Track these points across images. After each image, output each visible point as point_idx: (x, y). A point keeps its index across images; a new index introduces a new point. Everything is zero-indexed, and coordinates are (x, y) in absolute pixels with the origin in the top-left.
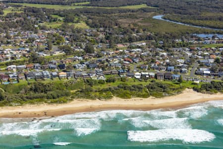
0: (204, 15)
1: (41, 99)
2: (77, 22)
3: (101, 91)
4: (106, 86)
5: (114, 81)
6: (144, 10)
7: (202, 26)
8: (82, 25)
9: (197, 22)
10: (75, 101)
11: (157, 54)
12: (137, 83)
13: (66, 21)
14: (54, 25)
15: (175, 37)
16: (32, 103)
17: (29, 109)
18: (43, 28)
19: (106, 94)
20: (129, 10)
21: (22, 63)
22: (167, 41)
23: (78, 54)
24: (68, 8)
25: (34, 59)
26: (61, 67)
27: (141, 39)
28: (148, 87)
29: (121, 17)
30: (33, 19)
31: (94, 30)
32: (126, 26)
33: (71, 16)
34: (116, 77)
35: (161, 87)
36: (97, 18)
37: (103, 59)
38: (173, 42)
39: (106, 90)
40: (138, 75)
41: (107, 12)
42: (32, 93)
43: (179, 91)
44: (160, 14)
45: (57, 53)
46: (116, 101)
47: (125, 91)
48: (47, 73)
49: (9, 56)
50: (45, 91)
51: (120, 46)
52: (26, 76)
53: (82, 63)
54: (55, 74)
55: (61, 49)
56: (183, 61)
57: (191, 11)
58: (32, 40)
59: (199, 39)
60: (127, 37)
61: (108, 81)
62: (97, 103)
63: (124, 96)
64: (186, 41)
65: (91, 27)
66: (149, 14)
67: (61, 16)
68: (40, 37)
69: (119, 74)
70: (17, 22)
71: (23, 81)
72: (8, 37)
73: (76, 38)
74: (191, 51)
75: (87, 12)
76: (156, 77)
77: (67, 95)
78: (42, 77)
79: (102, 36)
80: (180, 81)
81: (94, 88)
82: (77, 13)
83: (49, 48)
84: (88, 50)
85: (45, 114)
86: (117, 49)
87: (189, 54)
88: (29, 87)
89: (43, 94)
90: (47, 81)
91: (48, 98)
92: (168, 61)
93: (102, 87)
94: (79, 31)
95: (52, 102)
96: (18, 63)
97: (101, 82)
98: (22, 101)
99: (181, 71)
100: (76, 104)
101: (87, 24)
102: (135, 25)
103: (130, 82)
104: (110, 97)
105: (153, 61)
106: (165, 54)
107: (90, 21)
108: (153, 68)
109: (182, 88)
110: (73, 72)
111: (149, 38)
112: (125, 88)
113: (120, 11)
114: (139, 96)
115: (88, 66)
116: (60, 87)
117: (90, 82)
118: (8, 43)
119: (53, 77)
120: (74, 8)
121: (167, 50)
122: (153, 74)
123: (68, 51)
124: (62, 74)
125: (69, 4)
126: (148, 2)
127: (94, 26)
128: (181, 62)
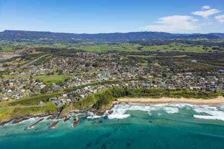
0: (219, 60)
1: (147, 96)
2: (154, 63)
3: (175, 94)
4: (176, 92)
5: (180, 90)
6: (186, 58)
7: (220, 65)
8: (157, 64)
9: (216, 63)
10: (163, 98)
11: (199, 78)
12: (192, 92)
13: (149, 62)
14: (143, 64)
15: (207, 71)
16: (144, 97)
17: (143, 100)
18: (140, 65)
19: (178, 96)
20: (179, 58)
21: (136, 80)
22: (203, 73)
23: (160, 77)
24: (148, 57)
25: (141, 79)
26: (154, 82)
27: (188, 71)
28: (198, 94)
29: (175, 61)
30: (134, 61)
31: (164, 67)
32: (178, 65)
33: (151, 60)
34: (181, 88)
35: (205, 94)
36: (164, 62)
37: (173, 80)
38: (207, 73)
39: (177, 94)
40: (192, 88)
41: (167, 58)
42: (143, 93)
43: (216, 96)
44: (195, 59)
45: (150, 76)
46: (182, 99)
47: (187, 95)
48: (148, 85)
49: (130, 77)
50: (149, 93)
51: (178, 74)
52: (139, 86)
53: (163, 81)
54: (152, 85)
55: (151, 75)
56: (214, 82)
57: (212, 58)
58: (137, 70)
59: (221, 72)
60: (182, 70)
61: (177, 90)
62: (173, 99)
63: (187, 97)
64: (213, 73)
65: (161, 65)
66: (189, 60)
67: (146, 60)
68: (140, 69)
69: (182, 87)
70: (128, 63)
71: (138, 88)
72: (127, 69)
73: (156, 69)
74: (217, 78)
75: (157, 59)
76: (201, 89)
77: (159, 95)
78: (146, 87)
79: (168, 69)
80: (215, 92)
81: (171, 92)
82: (154, 59)
83: (146, 74)
84: (165, 76)
85: (151, 102)
86: (178, 76)
87: (217, 79)
88: (141, 90)
89: (147, 94)
90: (149, 88)
91: (150, 96)
92: (206, 82)
93: (175, 92)
94: (157, 67)
95: (152, 98)
96: (135, 80)
97: (173, 90)
98: (139, 96)
99: (214, 87)
100: (164, 99)
101: (159, 63)
102: (183, 64)
103: (188, 91)
104: (180, 98)
105: (198, 82)
106: (203, 79)
107: (160, 62)
108: (199, 85)
110: (160, 85)
111: (192, 71)
112: (186, 94)
113: (174, 58)
114: (194, 98)
115: (166, 83)
116: (155, 91)
117: (168, 90)
118: (128, 71)
119: (151, 87)
120: (151, 57)
121: (204, 77)
122: (200, 88)
123: (155, 76)
124: (155, 86)
125: (148, 55)
126: (187, 54)
127: (162, 65)
128: (213, 83)
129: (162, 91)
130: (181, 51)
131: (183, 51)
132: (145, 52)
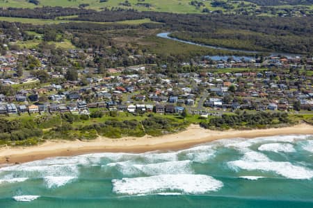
0: (219, 32)
1: (2, 141)
2: (60, 40)
3: (82, 130)
4: (90, 123)
5: (100, 116)
6: (146, 26)
7: (217, 46)
8: (66, 45)
10: (48, 142)
11: (158, 81)
12: (130, 118)
15: (181, 60)
18: (14, 49)
19: (89, 132)
20: (128, 26)
22: (171, 65)
23: (57, 82)
24: (50, 22)
26: (33, 98)
27: (139, 63)
28: (144, 123)
29: (117, 35)
30: (3, 36)
31: (81, 51)
32: (123, 45)
34: (103, 110)
35: (160, 122)
36: (86, 36)
37: (88, 87)
39: (89, 128)
40: (131, 108)
41: (99, 28)
44: (166, 30)
45: (30, 81)
46: (101, 141)
48: (13, 106)
50: (9, 130)
51: (112, 71)
53: (60, 93)
54: (23, 107)
55: (34, 75)
56: (189, 90)
57: (205, 27)
59: (211, 63)
61: (93, 116)
62: (76, 144)
63: (113, 135)
64: (195, 64)
66: (153, 31)
67: (39, 32)
68: (8, 60)
69: (108, 106)
73: (55, 61)
74: (200, 76)
76: (154, 110)
77: (38, 134)
78: (6, 112)
79: (89, 58)
80: (184, 114)
81: (74, 125)
83: (18, 74)
85: (7, 160)
87: (198, 81)
90: (12, 117)
91: (12, 139)
93: (85, 124)
94: (60, 52)
95: (17, 145)
97: (84, 118)
99: (186, 103)
100: (50, 146)
101: (73, 43)
102: (134, 44)
103: (121, 117)
104: (93, 137)
105: (152, 91)
106: (168, 81)
107: (77, 39)
108: (152, 99)
109: (186, 124)
110: (48, 105)
111: (149, 61)
112: (114, 125)
113: (116, 27)
114: (131, 135)
115: (68, 97)
116: (28, 124)
117: (69, 118)
119: (20, 111)
120: (57, 22)
121: (171, 77)
122: (151, 106)
123: (43, 78)
124: (33, 108)
125: (51, 18)
126: (152, 16)
127: (81, 45)
128: (187, 90)
129: (53, 122)
130: (140, 9)
131: (146, 9)
132: (45, 9)
